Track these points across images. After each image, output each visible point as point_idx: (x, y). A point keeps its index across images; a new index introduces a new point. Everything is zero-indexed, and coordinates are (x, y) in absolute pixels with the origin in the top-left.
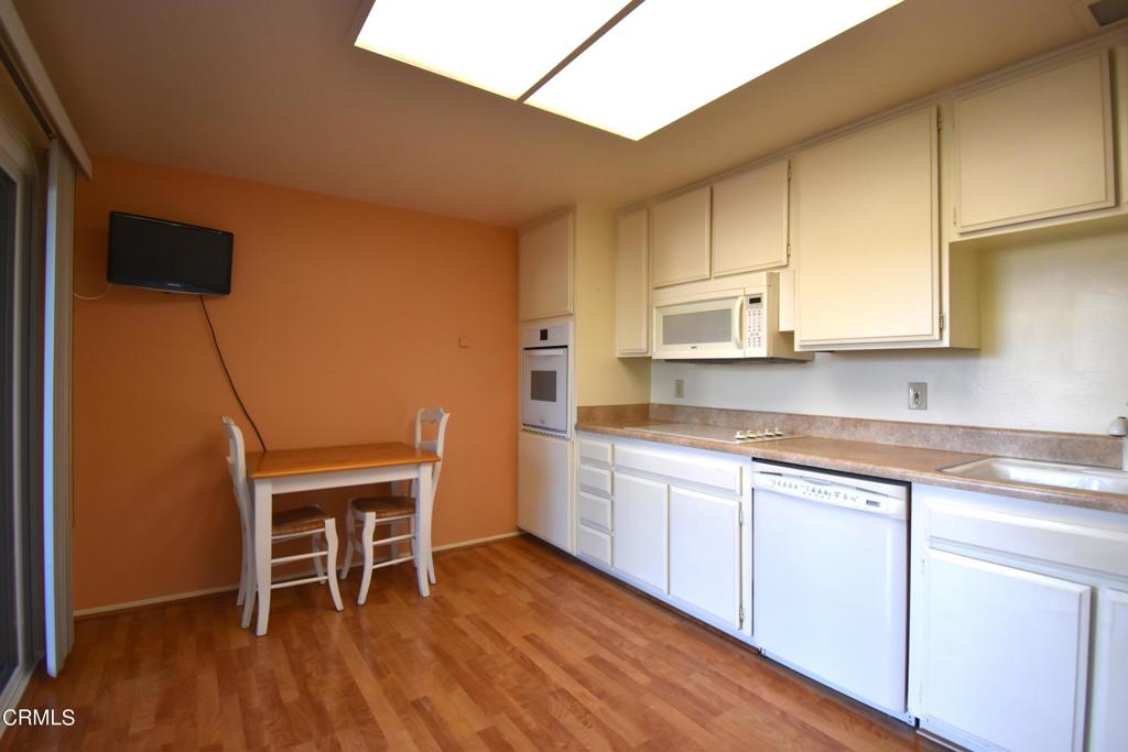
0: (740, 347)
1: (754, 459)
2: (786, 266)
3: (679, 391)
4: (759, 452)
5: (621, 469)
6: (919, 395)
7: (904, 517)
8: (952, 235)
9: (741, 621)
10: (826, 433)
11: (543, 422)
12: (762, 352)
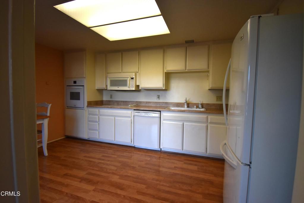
0: (129, 88)
1: (134, 110)
2: (138, 72)
3: (111, 97)
4: (135, 108)
5: (101, 115)
6: (159, 97)
7: (160, 117)
8: (165, 71)
9: (131, 141)
10: (143, 105)
11: (75, 106)
12: (134, 89)
